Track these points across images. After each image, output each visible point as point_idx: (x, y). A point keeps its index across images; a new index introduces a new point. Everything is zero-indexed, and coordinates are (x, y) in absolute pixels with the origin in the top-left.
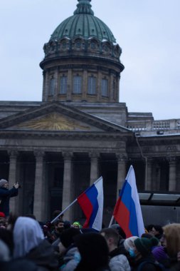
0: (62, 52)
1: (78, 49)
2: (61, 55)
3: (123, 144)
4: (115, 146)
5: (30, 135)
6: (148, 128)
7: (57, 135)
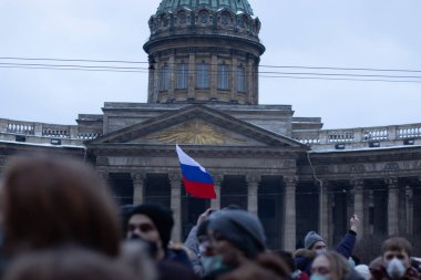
0: (180, 29)
1: (204, 25)
2: (178, 33)
3: (293, 163)
4: (281, 166)
5: (163, 151)
6: (322, 140)
7: (202, 152)
